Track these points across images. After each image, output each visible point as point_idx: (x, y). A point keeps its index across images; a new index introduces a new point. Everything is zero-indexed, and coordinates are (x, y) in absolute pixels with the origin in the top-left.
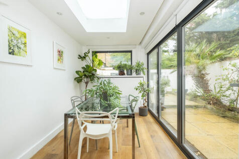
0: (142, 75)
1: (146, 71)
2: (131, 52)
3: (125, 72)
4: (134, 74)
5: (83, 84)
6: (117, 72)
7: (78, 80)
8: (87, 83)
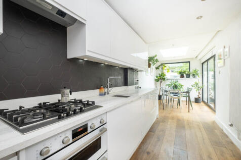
0: (197, 78)
1: (200, 75)
2: (189, 62)
3: (185, 75)
4: (191, 77)
5: (159, 83)
6: (179, 76)
7: (157, 80)
8: (161, 82)
